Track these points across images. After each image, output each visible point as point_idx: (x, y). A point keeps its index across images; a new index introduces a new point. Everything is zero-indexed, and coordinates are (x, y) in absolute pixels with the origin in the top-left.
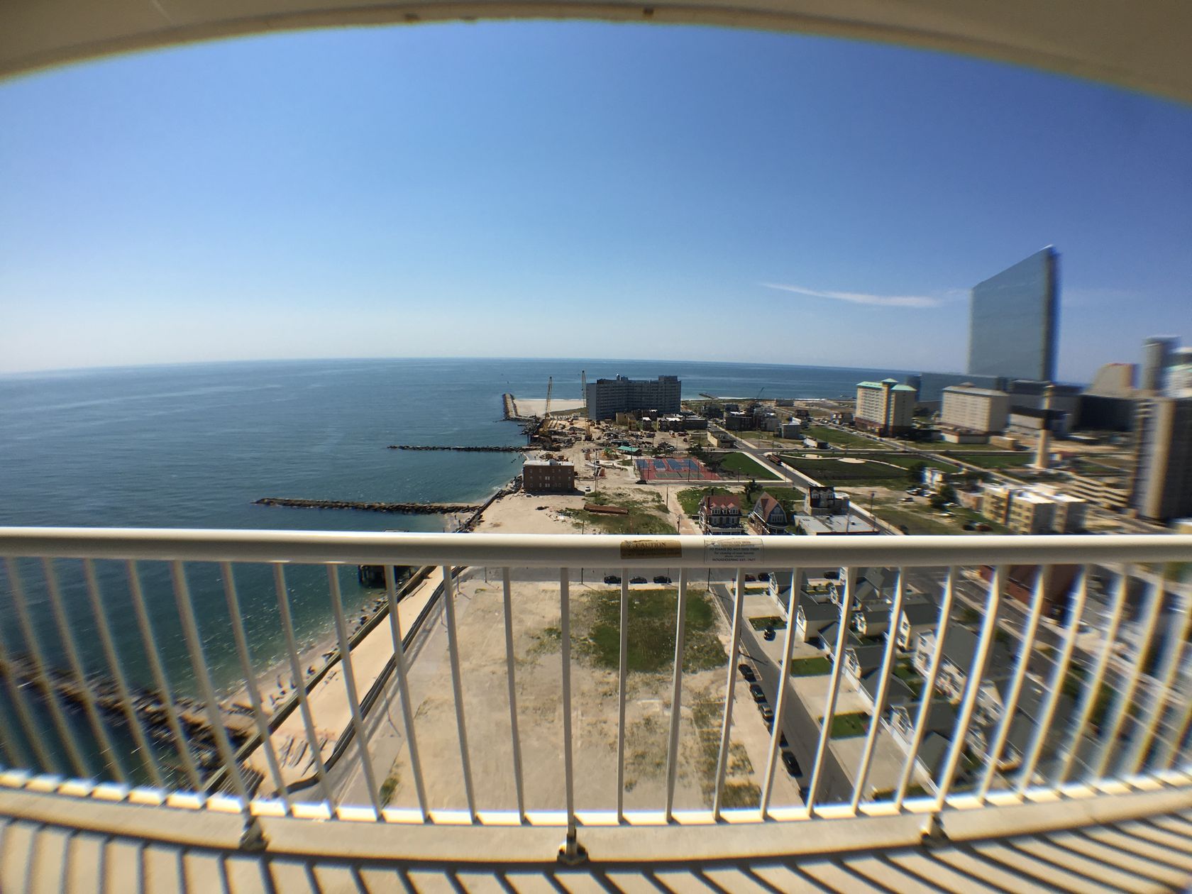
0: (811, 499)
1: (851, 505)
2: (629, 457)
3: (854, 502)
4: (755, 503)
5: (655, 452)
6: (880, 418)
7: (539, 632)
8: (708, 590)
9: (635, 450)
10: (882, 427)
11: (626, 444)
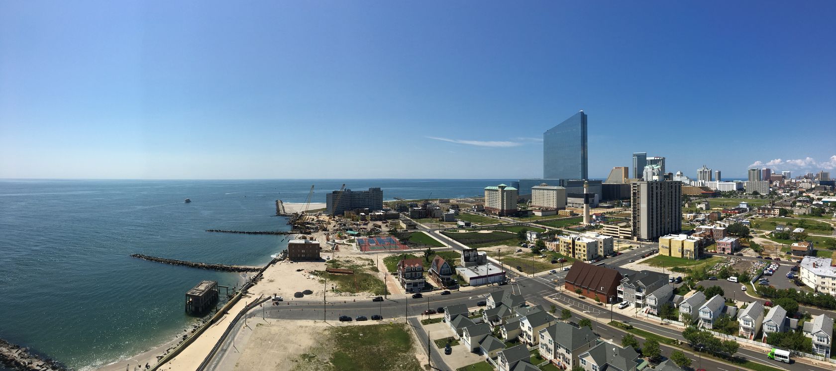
0: (465, 257)
1: (488, 258)
2: (353, 238)
3: (489, 256)
4: (432, 262)
5: (369, 234)
6: (499, 207)
7: (297, 357)
8: (406, 323)
9: (356, 233)
10: (500, 211)
11: (351, 230)
